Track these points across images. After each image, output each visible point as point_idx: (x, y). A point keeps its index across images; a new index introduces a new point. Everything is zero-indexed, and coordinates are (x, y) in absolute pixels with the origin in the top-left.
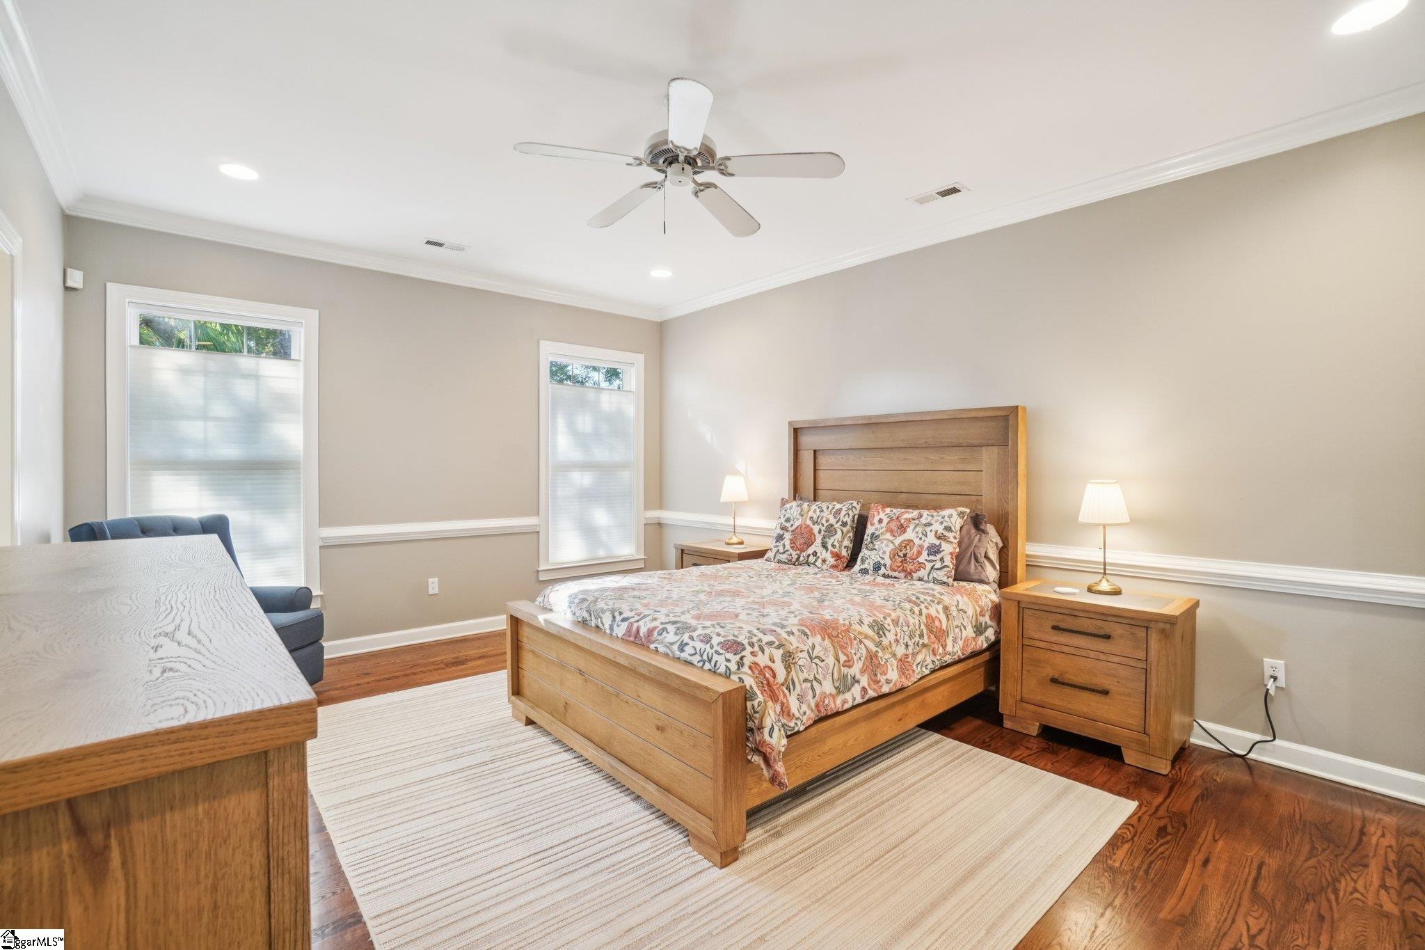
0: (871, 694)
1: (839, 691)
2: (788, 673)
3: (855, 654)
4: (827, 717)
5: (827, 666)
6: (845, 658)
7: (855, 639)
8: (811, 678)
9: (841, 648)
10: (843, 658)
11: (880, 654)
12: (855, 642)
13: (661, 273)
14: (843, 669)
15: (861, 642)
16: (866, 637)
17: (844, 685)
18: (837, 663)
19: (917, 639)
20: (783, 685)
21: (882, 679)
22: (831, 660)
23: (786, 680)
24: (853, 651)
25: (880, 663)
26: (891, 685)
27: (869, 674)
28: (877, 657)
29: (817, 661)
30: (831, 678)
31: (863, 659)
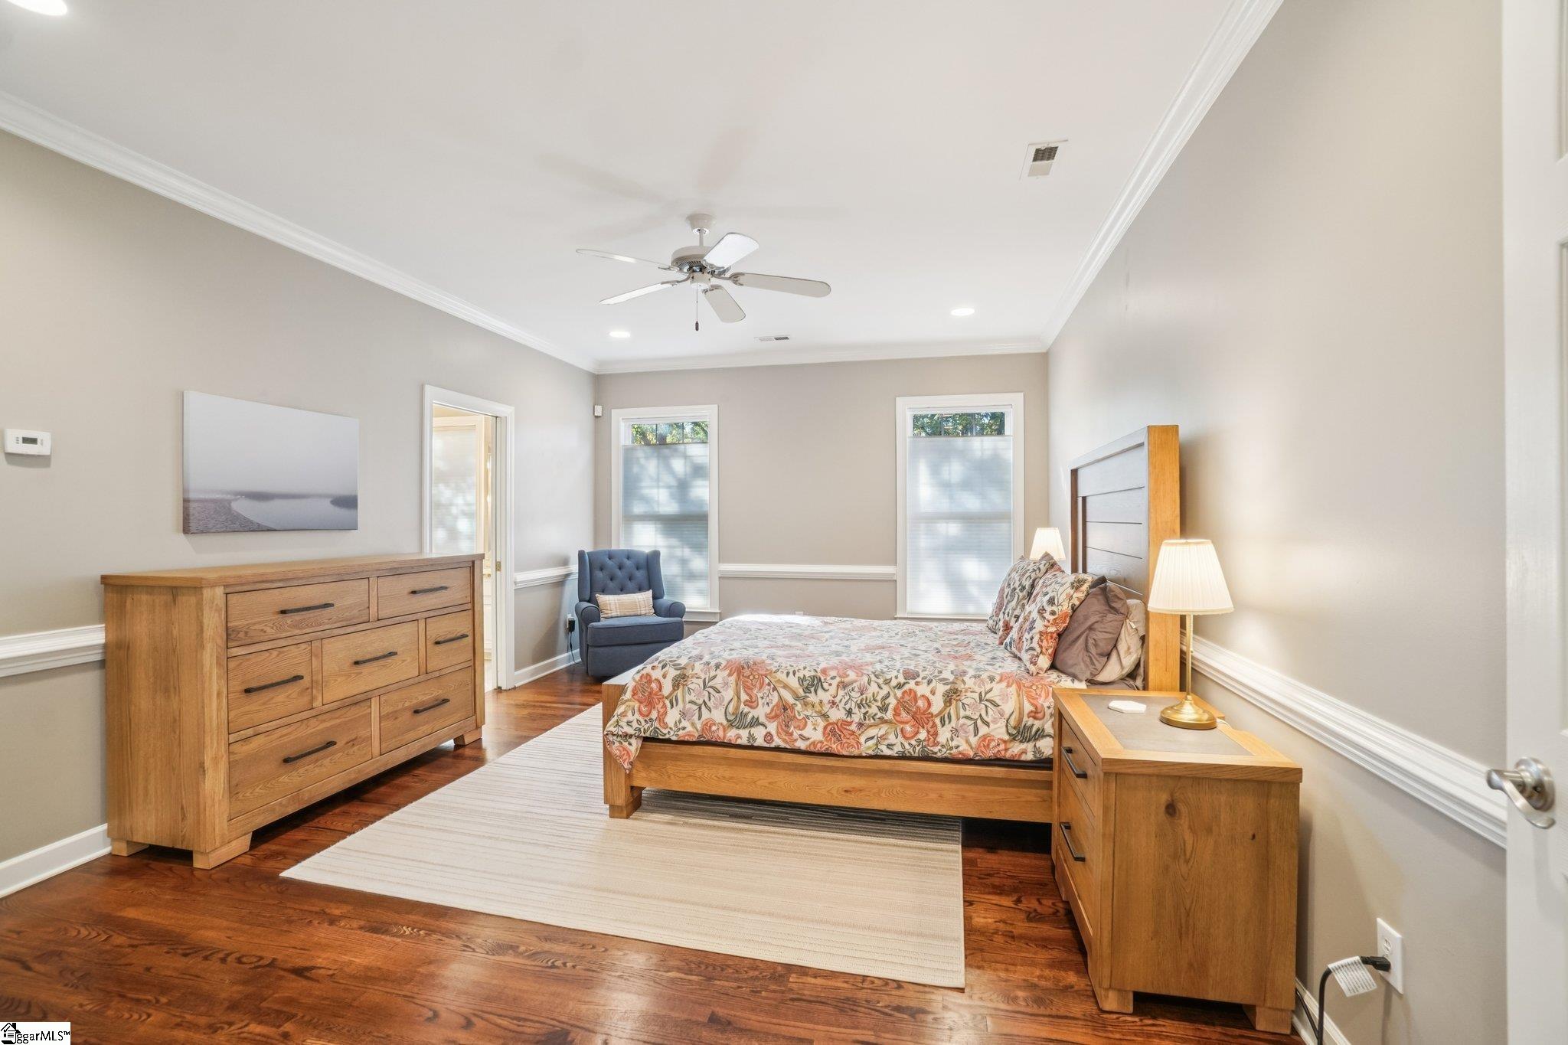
0: (777, 742)
1: (731, 724)
2: (674, 690)
3: (762, 698)
4: (709, 743)
5: (722, 699)
6: (748, 698)
7: (769, 684)
8: (700, 702)
9: (744, 687)
10: (744, 697)
11: (799, 707)
12: (767, 687)
13: (963, 311)
14: (742, 706)
15: (775, 689)
16: (786, 687)
17: (738, 720)
18: (736, 698)
19: (874, 710)
20: (667, 698)
21: (795, 733)
22: (729, 694)
23: (671, 694)
24: (760, 695)
25: (795, 716)
26: (808, 742)
27: (779, 723)
28: (793, 709)
29: (711, 690)
30: (724, 710)
31: (771, 706)
